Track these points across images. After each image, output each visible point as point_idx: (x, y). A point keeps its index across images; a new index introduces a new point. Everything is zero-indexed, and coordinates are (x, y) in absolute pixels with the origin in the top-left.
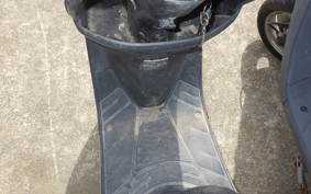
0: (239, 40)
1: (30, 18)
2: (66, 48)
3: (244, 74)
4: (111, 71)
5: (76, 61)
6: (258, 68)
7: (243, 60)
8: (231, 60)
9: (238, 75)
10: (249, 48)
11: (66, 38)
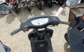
0: (63, 42)
1: (21, 43)
2: (27, 48)
3: (65, 50)
4: (35, 49)
5: (29, 50)
6: (68, 48)
7: (64, 46)
8: (61, 47)
9: (64, 50)
10: (65, 44)
11: (27, 46)
